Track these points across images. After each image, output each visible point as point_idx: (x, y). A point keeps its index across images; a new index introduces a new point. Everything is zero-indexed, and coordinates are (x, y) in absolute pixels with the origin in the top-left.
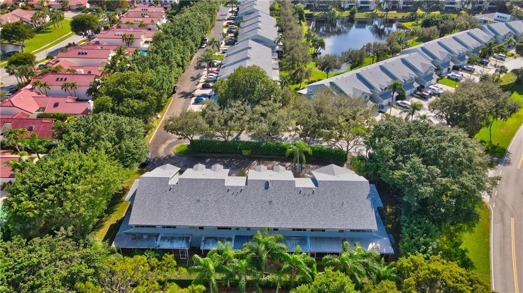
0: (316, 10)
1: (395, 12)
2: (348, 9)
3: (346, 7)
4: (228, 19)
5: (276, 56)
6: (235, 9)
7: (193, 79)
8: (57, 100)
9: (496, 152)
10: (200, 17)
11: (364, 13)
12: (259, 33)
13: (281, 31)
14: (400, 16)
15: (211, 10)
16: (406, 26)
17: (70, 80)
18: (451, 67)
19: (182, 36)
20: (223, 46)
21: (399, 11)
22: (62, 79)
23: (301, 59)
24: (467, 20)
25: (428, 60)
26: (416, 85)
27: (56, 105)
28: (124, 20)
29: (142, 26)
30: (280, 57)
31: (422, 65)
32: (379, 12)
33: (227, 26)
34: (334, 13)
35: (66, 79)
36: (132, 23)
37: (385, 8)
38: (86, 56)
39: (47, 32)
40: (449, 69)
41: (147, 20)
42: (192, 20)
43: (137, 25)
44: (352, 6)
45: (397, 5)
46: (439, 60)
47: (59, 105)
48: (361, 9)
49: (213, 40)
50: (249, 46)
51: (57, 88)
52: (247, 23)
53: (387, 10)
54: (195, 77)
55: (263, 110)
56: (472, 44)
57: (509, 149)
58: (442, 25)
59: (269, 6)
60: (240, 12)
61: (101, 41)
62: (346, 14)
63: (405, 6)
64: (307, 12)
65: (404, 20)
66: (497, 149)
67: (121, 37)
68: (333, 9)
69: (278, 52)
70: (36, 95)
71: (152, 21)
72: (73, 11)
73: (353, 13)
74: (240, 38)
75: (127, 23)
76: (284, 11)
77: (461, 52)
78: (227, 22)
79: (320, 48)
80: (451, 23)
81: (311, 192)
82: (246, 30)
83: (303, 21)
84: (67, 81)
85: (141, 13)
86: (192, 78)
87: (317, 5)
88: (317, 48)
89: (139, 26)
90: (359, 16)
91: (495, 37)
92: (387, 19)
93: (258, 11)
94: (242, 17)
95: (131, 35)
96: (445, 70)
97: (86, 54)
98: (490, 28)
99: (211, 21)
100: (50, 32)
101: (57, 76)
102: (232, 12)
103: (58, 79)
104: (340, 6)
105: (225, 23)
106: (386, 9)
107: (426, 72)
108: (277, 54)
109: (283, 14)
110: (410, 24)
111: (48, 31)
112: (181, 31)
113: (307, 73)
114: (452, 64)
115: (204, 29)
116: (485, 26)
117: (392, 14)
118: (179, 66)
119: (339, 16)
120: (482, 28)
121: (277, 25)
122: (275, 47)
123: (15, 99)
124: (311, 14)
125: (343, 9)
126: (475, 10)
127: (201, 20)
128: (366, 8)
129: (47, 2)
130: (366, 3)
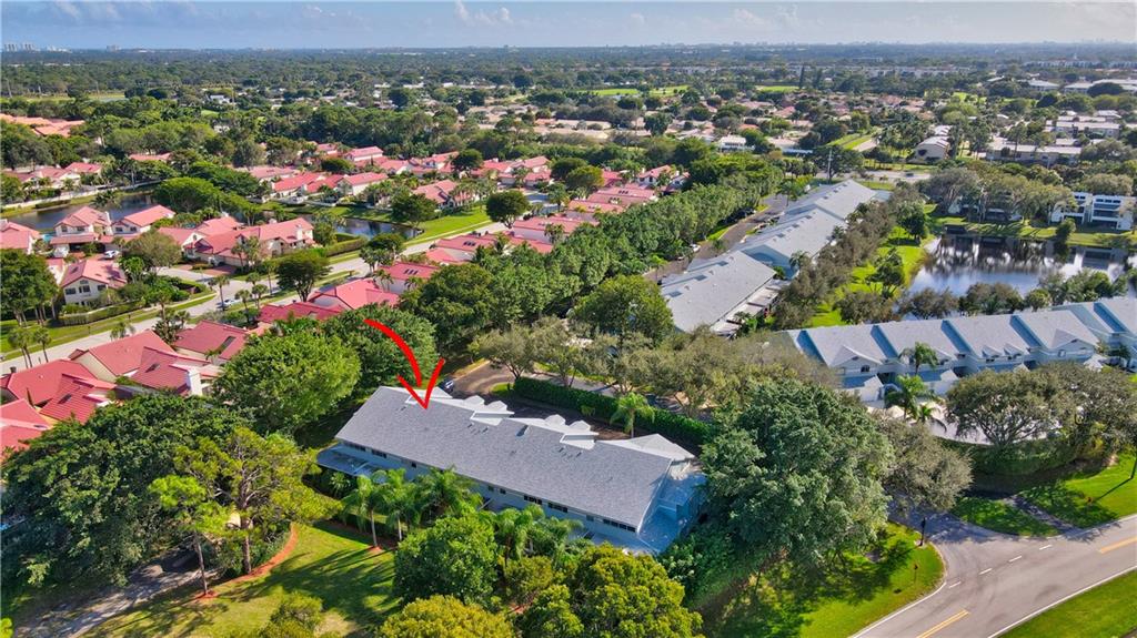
2: (1056, 224)
3: (1055, 219)
11: (1096, 236)
27: (384, 303)
29: (597, 215)
33: (755, 231)
34: (1020, 229)
36: (582, 211)
38: (472, 248)
47: (388, 304)
61: (516, 231)
62: (1051, 231)
64: (957, 222)
66: (1094, 513)
71: (615, 210)
78: (763, 224)
83: (923, 238)
84: (417, 275)
88: (888, 284)
89: (594, 216)
97: (473, 244)
101: (408, 267)
104: (1042, 215)
105: (758, 227)
124: (962, 227)
125: (1044, 223)
128: (1111, 226)
129: (498, 172)
130: (1110, 214)
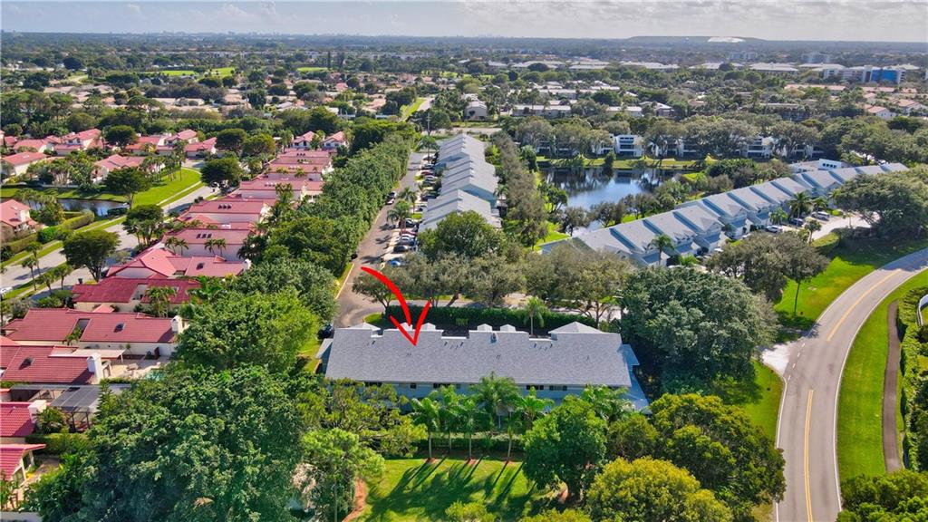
0: (554, 157)
1: (673, 160)
2: (601, 156)
3: (599, 153)
4: (423, 169)
5: (497, 213)
6: (432, 155)
7: (380, 241)
8: (201, 260)
9: (800, 324)
10: (386, 161)
11: (627, 161)
12: (471, 182)
13: (503, 182)
14: (680, 165)
15: (401, 152)
16: (690, 179)
17: (216, 236)
18: (748, 228)
19: (365, 183)
20: (418, 202)
21: (678, 158)
22: (204, 236)
23: (532, 214)
24: (774, 168)
25: (714, 215)
26: (695, 247)
27: (200, 266)
28: (274, 168)
29: (299, 175)
30: (502, 215)
31: (703, 220)
32: (649, 160)
33: (421, 177)
34: (581, 161)
35: (210, 236)
36: (285, 172)
37: (657, 154)
38: (229, 210)
39: (160, 185)
40: (745, 229)
41: (307, 168)
42: (376, 164)
43: (293, 174)
44: (608, 151)
45: (675, 150)
46: (729, 216)
47: (205, 266)
48: (621, 156)
49: (407, 190)
50: (459, 197)
51: (199, 246)
52: (452, 172)
53: (661, 157)
54: (382, 239)
55: (485, 263)
56: (778, 197)
57: (818, 321)
58: (737, 174)
59: (483, 151)
60: (440, 158)
61: (244, 193)
62: (600, 162)
63: (687, 151)
64: (541, 159)
65: (685, 170)
66: (802, 321)
67: (274, 188)
68: (579, 156)
69: (498, 208)
70: (170, 255)
71: (315, 169)
72: (191, 158)
73: (609, 161)
74: (443, 190)
75: (279, 171)
76: (506, 155)
77: (761, 207)
78: (421, 171)
79: (560, 204)
80: (749, 171)
81: (548, 347)
82: (451, 179)
83: (535, 171)
84: (213, 238)
85: (297, 159)
86: (378, 240)
87: (555, 149)
88: (557, 204)
89: (296, 176)
90: (617, 164)
91: (815, 189)
92: (661, 170)
93: (467, 155)
94: (445, 165)
95: (288, 185)
96: (740, 230)
97: (229, 207)
98: (805, 177)
99: (402, 167)
100: (164, 185)
101: (197, 232)
102: (428, 159)
103: (199, 236)
104: (590, 151)
105: (419, 174)
106: (659, 155)
107: (709, 230)
108: (498, 211)
109: (505, 159)
110: (694, 175)
111: (162, 183)
112: (363, 178)
113: (541, 231)
114: (749, 223)
115: (393, 176)
116: (800, 175)
117: (669, 163)
118: (365, 219)
119: (588, 165)
120: (794, 178)
121: (497, 175)
122: (495, 201)
123: (145, 258)
124: (547, 162)
125: (595, 156)
126: (791, 158)
127: (389, 165)
128: (629, 155)
129: (154, 146)
130: (629, 147)
